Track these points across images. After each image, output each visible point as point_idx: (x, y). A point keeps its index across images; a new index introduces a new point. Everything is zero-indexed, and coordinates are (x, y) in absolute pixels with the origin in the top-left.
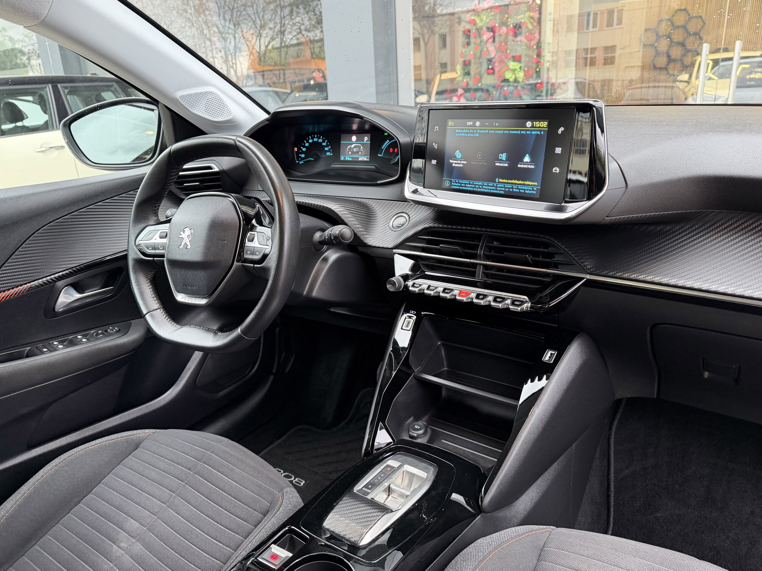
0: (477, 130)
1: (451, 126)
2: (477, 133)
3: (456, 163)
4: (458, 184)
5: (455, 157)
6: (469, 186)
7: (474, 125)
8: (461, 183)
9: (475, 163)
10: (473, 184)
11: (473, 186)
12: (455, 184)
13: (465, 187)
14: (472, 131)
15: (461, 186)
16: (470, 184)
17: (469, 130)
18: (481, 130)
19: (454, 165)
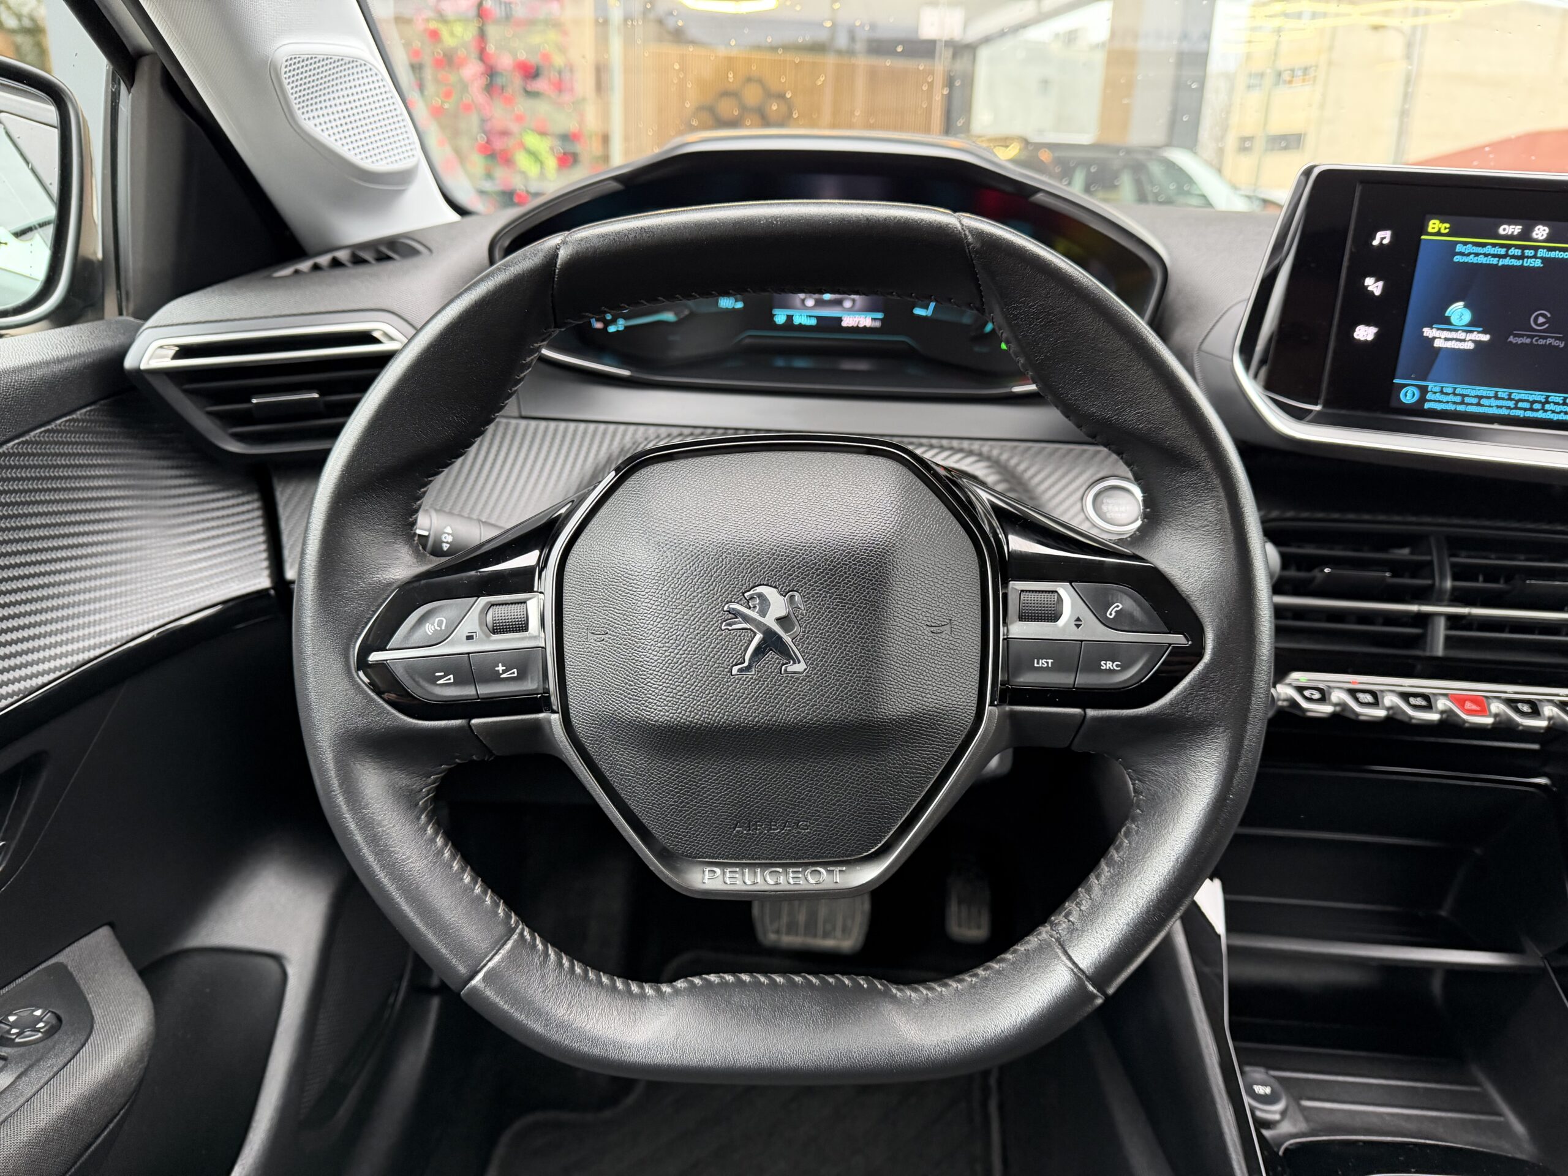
0: (1536, 248)
1: (1439, 233)
2: (1535, 257)
3: (1447, 339)
4: (1451, 398)
5: (1447, 321)
6: (1494, 402)
7: (1525, 235)
8: (1463, 396)
9: (1519, 341)
10: (1510, 399)
11: (1511, 404)
12: (1438, 397)
13: (1478, 404)
14: (1518, 252)
15: (1462, 403)
16: (1496, 397)
17: (1509, 247)
18: (1550, 249)
19: (1438, 343)
